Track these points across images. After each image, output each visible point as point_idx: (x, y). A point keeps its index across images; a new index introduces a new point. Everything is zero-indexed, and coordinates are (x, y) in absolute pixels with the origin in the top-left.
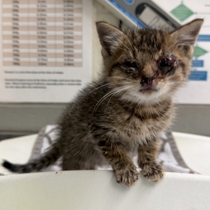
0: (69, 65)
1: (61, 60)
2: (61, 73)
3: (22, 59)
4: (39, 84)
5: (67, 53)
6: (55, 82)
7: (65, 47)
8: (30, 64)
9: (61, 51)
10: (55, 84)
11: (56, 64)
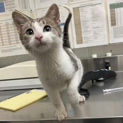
0: (18, 43)
1: (15, 42)
2: (16, 46)
3: (4, 44)
4: (11, 50)
5: (16, 40)
6: (15, 49)
7: (16, 38)
8: (7, 45)
9: (15, 39)
10: (15, 50)
11: (14, 44)
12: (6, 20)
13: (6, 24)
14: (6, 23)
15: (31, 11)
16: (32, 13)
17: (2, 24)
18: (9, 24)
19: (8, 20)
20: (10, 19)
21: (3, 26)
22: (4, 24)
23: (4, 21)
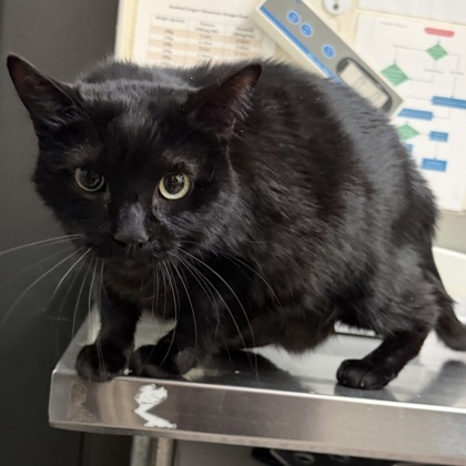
12: (204, 11)
13: (202, 30)
14: (202, 24)
15: (336, 7)
16: (333, 16)
17: (182, 21)
18: (214, 31)
19: (218, 14)
20: (226, 14)
21: (187, 34)
22: (193, 26)
23: (194, 11)
